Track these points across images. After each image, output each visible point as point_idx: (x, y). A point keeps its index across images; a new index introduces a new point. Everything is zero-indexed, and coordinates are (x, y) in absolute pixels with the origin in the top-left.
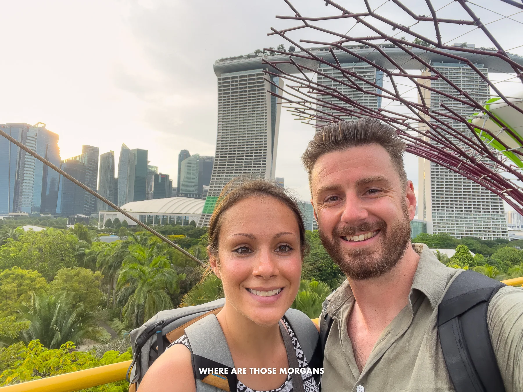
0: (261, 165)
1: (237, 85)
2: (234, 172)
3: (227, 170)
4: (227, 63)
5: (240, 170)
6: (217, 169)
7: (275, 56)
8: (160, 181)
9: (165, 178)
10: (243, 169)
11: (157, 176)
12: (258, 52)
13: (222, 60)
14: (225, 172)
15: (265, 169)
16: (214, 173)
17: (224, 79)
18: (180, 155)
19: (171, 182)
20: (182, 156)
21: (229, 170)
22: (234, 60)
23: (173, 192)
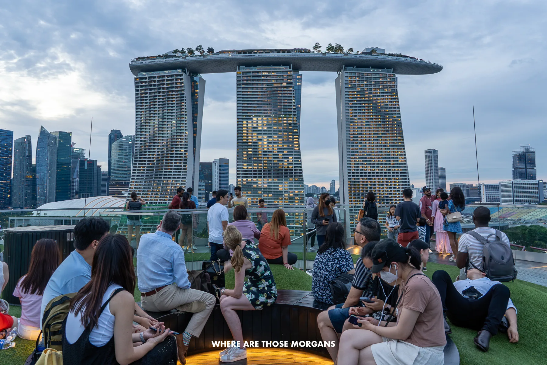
0: (182, 170)
1: (155, 85)
2: (153, 177)
3: (146, 175)
4: (144, 62)
5: (160, 175)
6: (136, 174)
7: (194, 58)
8: (86, 168)
9: (92, 163)
10: (163, 174)
11: (82, 163)
12: (176, 51)
13: (139, 59)
14: (145, 177)
15: (186, 175)
16: (132, 179)
17: (141, 79)
18: (110, 136)
19: (99, 168)
20: (112, 136)
21: (148, 175)
22: (152, 59)
23: (102, 177)
